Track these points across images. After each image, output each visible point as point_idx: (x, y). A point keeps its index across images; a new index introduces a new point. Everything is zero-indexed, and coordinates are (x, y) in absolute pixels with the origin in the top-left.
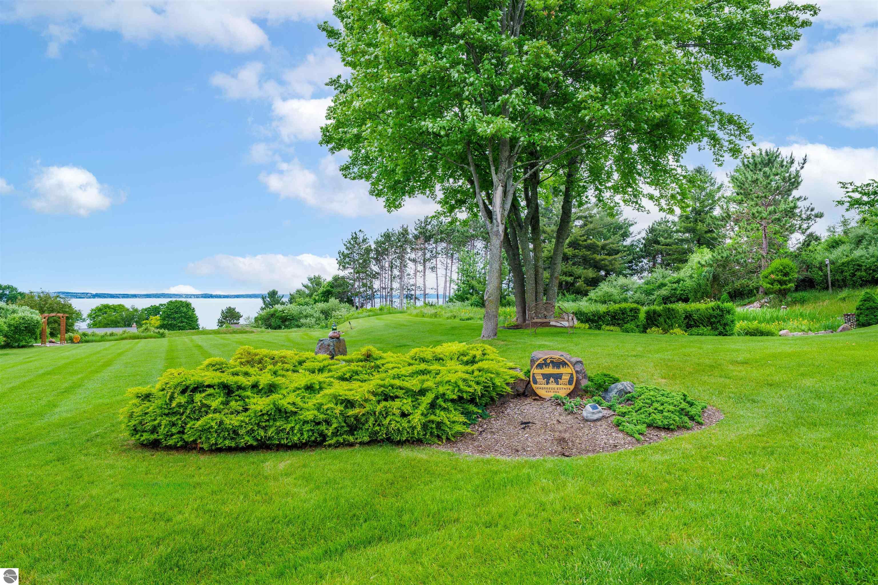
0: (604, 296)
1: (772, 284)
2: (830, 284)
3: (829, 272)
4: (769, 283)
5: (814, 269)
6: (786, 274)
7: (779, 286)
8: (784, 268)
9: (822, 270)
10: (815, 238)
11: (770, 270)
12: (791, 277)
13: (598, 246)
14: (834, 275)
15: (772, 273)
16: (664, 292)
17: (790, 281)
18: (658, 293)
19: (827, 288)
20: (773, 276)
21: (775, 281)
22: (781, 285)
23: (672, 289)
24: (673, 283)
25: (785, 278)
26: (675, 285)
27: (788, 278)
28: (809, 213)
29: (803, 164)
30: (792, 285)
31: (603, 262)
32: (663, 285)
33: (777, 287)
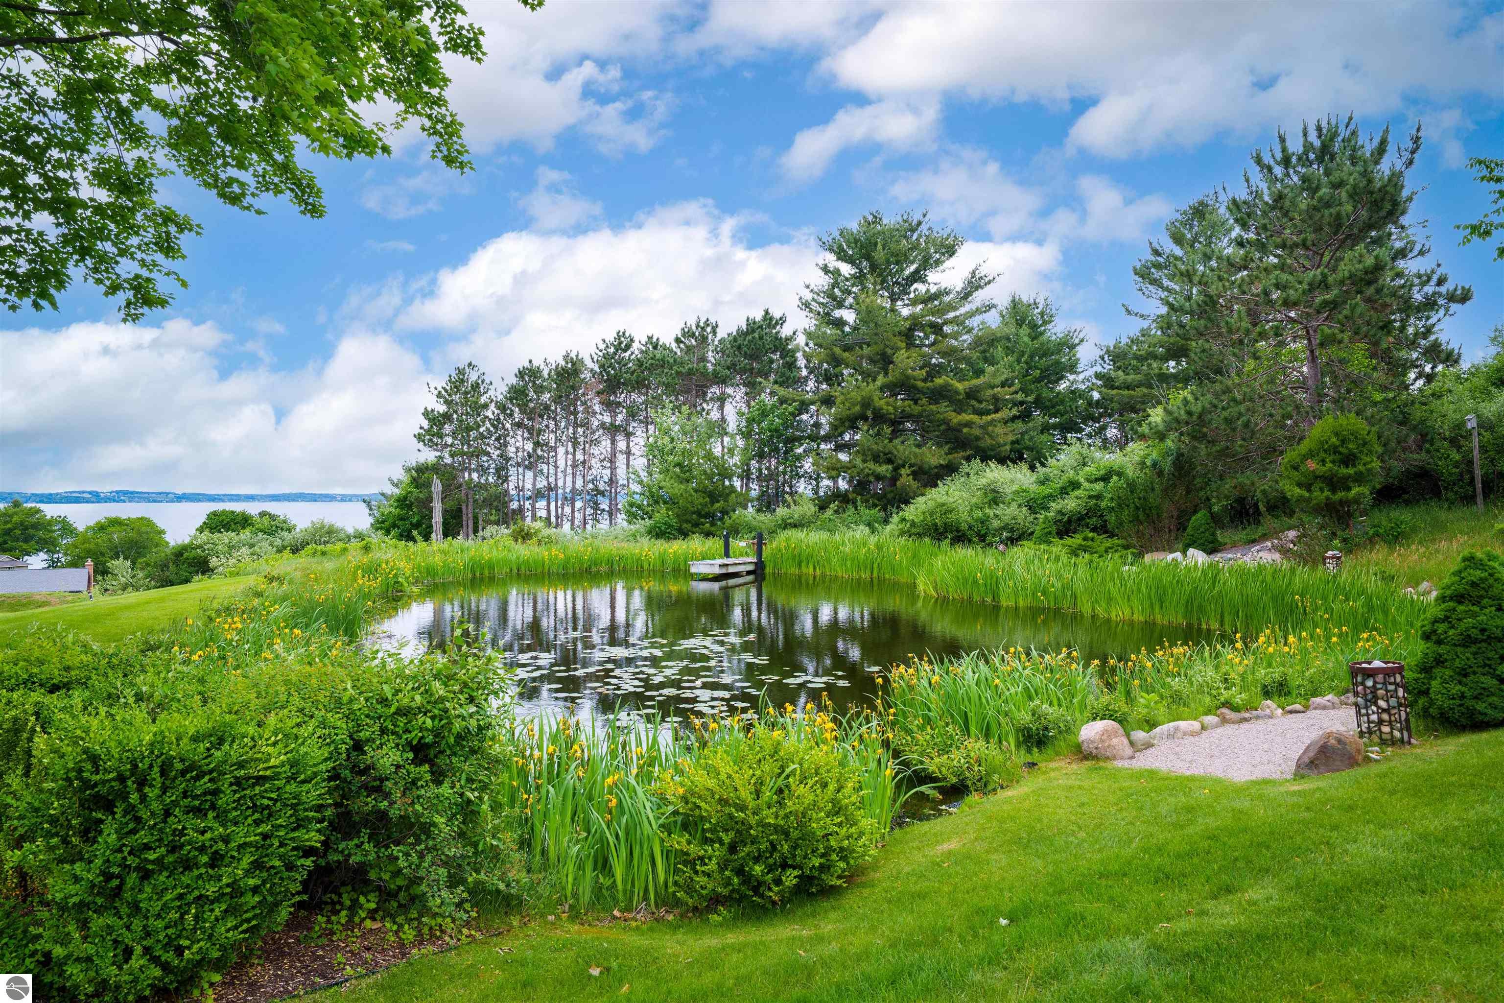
0: (931, 514)
1: (1308, 487)
2: (1479, 486)
3: (1476, 452)
4: (1300, 485)
5: (1438, 444)
6: (1348, 460)
7: (1327, 493)
8: (1343, 442)
9: (1459, 448)
10: (1443, 356)
11: (1304, 447)
12: (1361, 468)
13: (957, 392)
14: (1492, 460)
15: (1311, 454)
16: (1071, 504)
17: (1359, 479)
18: (1059, 507)
19: (1469, 499)
20: (1312, 465)
21: (1317, 477)
22: (1334, 491)
23: (1090, 497)
24: (1096, 480)
25: (1344, 471)
26: (1099, 486)
27: (1351, 471)
28: (1429, 289)
29: (1413, 152)
30: (1365, 490)
31: (965, 430)
32: (1075, 485)
33: (1321, 495)
